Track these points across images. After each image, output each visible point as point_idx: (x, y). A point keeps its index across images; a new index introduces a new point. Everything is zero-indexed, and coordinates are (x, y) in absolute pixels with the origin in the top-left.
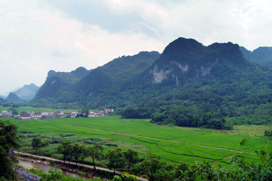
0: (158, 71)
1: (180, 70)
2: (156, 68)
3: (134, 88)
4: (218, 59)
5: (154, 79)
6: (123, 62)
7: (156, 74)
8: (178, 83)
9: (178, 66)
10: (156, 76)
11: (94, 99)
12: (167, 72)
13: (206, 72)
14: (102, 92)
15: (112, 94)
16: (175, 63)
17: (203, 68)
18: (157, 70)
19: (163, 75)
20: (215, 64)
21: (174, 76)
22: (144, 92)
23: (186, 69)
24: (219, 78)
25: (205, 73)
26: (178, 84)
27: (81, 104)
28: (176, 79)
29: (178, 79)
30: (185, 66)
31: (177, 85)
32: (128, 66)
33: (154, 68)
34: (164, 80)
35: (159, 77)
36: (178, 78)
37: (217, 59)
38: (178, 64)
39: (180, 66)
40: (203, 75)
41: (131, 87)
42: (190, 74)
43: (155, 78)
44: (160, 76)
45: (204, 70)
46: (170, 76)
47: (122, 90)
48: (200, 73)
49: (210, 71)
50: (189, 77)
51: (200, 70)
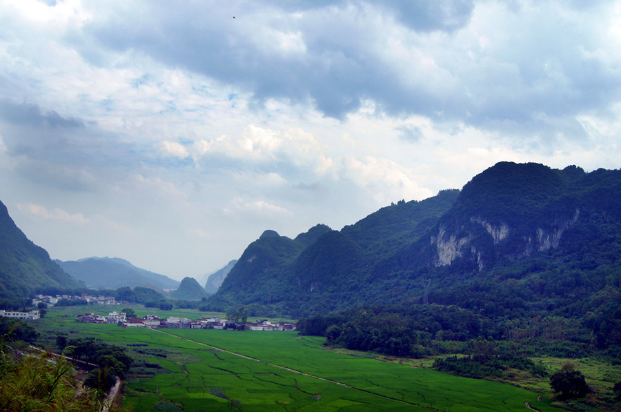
0: (446, 239)
1: (489, 236)
2: (442, 233)
3: (396, 276)
4: (581, 211)
5: (438, 257)
6: (396, 216)
7: (442, 245)
8: (481, 266)
9: (485, 229)
10: (443, 250)
11: (315, 297)
12: (463, 241)
13: (551, 240)
14: (334, 283)
15: (352, 289)
16: (479, 222)
17: (541, 232)
18: (443, 238)
19: (454, 249)
20: (571, 224)
21: (475, 251)
22: (410, 285)
23: (502, 234)
24: (573, 256)
25: (547, 244)
26: (483, 269)
27: (290, 307)
28: (479, 258)
29: (482, 258)
30: (500, 229)
31: (480, 270)
32: (405, 224)
33: (438, 232)
34: (457, 259)
35: (447, 253)
36: (481, 255)
37: (578, 212)
38: (485, 224)
39: (489, 229)
40: (542, 249)
41: (391, 275)
42: (512, 245)
43: (440, 254)
44: (450, 249)
45: (544, 237)
46: (466, 251)
47: (373, 279)
48: (536, 244)
49: (561, 239)
50: (507, 253)
51: (535, 236)
